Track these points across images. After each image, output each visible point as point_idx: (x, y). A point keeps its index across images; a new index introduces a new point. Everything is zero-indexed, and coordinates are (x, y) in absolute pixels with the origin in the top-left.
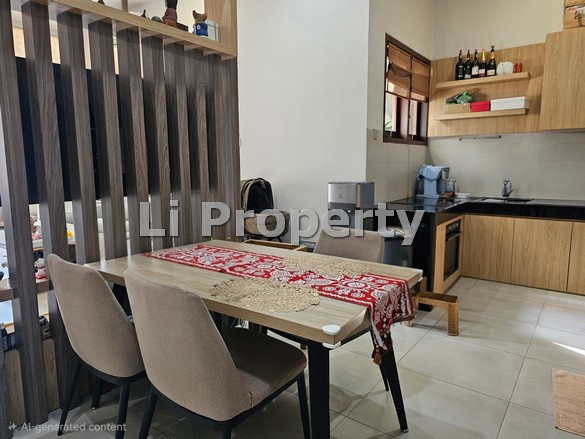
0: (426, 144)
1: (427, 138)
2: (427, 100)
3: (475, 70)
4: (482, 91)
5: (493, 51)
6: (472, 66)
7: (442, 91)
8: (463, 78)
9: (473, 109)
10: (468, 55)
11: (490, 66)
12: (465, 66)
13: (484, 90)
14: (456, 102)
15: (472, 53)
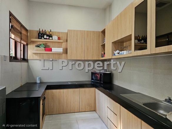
0: (27, 62)
1: (28, 59)
2: (27, 45)
3: (45, 37)
4: (48, 44)
5: (51, 31)
6: (44, 35)
7: (33, 42)
8: (41, 39)
9: (46, 50)
10: (42, 31)
11: (50, 36)
12: (42, 34)
13: (49, 44)
14: (39, 47)
15: (44, 30)
